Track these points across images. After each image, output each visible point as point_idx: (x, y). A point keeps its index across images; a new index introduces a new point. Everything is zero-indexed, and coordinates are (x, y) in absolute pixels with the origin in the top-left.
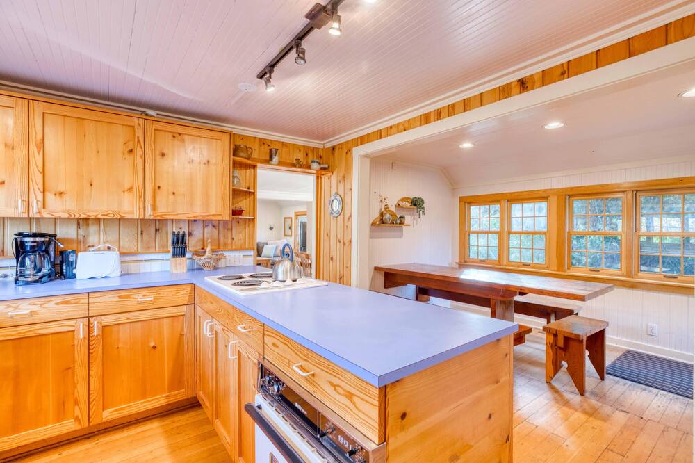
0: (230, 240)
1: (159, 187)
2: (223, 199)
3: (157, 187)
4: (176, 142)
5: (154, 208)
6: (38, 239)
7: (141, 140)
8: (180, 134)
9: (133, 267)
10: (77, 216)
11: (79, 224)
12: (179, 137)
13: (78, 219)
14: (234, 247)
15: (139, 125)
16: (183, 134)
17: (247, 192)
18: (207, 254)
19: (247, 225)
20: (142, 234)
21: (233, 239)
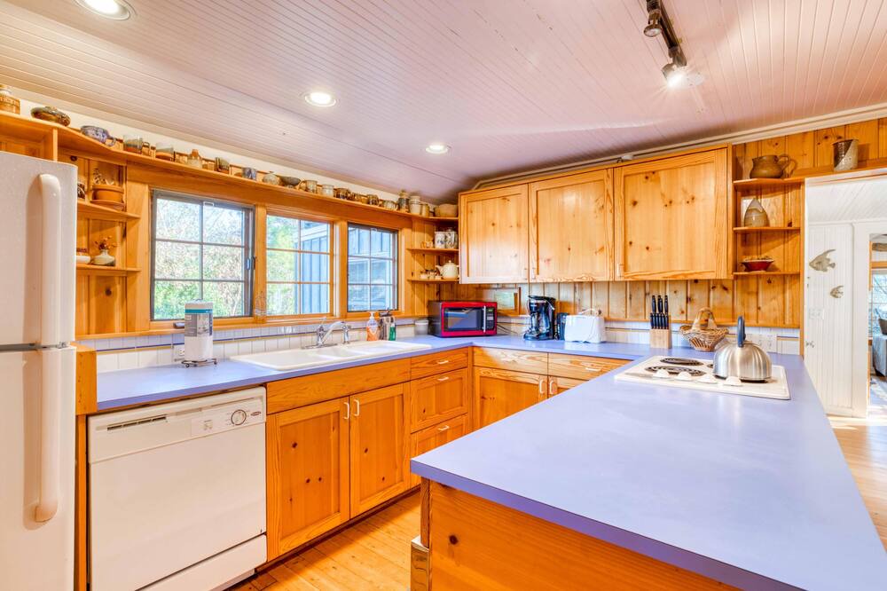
0: (753, 311)
1: (631, 243)
2: (717, 249)
3: (628, 243)
4: (650, 183)
5: (625, 267)
6: (539, 302)
7: (611, 192)
8: (654, 173)
9: (620, 336)
10: (559, 280)
11: (575, 288)
12: (653, 177)
13: (575, 283)
14: (761, 322)
15: (608, 176)
16: (658, 171)
17: (788, 231)
18: (693, 328)
19: (788, 286)
20: (630, 298)
21: (759, 308)
